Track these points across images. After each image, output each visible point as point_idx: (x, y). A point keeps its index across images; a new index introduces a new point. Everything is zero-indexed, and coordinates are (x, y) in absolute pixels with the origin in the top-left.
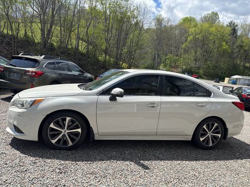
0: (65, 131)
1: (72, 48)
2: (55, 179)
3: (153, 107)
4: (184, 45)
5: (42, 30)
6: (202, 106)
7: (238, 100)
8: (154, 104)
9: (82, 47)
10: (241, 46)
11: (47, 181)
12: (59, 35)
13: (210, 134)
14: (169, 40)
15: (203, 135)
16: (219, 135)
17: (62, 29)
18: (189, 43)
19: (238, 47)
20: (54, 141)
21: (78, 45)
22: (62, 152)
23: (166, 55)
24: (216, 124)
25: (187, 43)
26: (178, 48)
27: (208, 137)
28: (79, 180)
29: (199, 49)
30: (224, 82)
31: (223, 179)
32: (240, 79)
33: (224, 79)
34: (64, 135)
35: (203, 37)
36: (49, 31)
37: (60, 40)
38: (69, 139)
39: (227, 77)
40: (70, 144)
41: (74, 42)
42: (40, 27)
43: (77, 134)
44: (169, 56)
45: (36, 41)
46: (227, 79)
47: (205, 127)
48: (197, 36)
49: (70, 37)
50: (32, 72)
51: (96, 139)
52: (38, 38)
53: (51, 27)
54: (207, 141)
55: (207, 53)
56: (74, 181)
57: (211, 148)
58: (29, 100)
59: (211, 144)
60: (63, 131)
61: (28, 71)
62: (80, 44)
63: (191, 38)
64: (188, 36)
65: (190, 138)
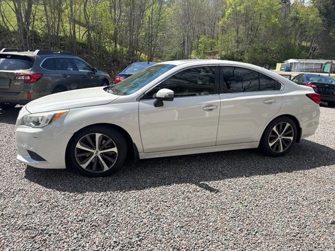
0: (97, 152)
1: (66, 36)
2: (103, 213)
3: (211, 110)
4: (221, 22)
5: (18, 12)
6: (271, 103)
7: (312, 92)
8: (212, 106)
9: (81, 34)
10: (296, 19)
11: (95, 218)
12: (44, 18)
13: (280, 137)
14: (200, 16)
15: (272, 139)
16: (292, 138)
17: (48, 8)
18: (228, 18)
19: (292, 19)
20: (84, 166)
21: (74, 32)
22: (100, 179)
23: (198, 38)
24: (288, 125)
25: (225, 19)
26: (213, 26)
27: (278, 141)
28: (134, 211)
29: (241, 27)
30: (275, 69)
31: (303, 190)
32: (295, 63)
33: (276, 66)
34: (97, 158)
35: (245, 8)
36: (28, 13)
37: (47, 25)
38: (103, 162)
39: (280, 62)
40: (106, 168)
41: (67, 26)
42: (13, 7)
43: (113, 155)
44: (203, 38)
45: (11, 29)
46: (279, 65)
47: (274, 129)
48: (238, 8)
49: (60, 19)
50: (26, 75)
51: (141, 158)
52: (13, 24)
53: (30, 6)
54: (277, 146)
55: (252, 31)
56: (128, 213)
57: (282, 154)
58: (46, 115)
59: (282, 150)
60: (94, 152)
61: (18, 75)
62: (77, 30)
63: (229, 11)
64: (226, 8)
65: (256, 145)
